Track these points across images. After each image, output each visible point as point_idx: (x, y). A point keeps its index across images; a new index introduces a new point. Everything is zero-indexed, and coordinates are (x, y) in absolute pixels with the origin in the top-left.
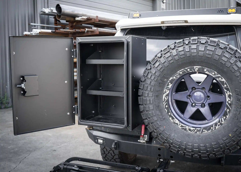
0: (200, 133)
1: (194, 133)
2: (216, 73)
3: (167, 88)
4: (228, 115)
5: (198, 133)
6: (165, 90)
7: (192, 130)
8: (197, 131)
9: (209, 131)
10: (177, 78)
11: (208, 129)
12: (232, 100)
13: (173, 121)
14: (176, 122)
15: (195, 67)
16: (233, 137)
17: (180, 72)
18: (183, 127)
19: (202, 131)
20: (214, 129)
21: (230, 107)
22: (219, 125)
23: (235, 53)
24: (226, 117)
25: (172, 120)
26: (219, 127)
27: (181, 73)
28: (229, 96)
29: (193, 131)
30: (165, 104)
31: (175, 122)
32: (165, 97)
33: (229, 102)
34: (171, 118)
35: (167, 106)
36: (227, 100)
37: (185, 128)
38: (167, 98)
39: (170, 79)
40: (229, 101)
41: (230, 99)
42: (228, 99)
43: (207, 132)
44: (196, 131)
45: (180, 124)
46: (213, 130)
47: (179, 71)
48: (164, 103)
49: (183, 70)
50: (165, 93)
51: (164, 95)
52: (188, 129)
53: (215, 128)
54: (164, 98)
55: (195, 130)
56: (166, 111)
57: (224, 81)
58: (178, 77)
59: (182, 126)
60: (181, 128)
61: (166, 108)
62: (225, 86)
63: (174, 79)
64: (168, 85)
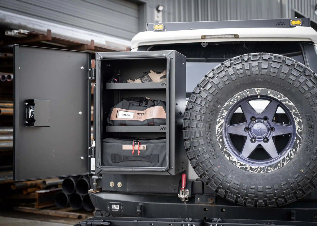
0: (265, 172)
1: (257, 173)
2: (282, 95)
3: (221, 117)
4: (299, 147)
5: (262, 172)
6: (219, 119)
7: (254, 169)
8: (261, 170)
9: (276, 169)
10: (234, 103)
11: (274, 166)
12: (302, 127)
13: (230, 159)
14: (234, 160)
15: (256, 89)
16: (305, 174)
17: (238, 95)
18: (243, 166)
19: (268, 170)
20: (282, 166)
21: (301, 137)
22: (287, 161)
23: (304, 72)
24: (296, 150)
25: (228, 158)
26: (288, 162)
27: (239, 97)
28: (299, 123)
29: (256, 170)
30: (219, 137)
31: (232, 160)
32: (219, 128)
33: (299, 131)
34: (226, 156)
35: (221, 140)
36: (297, 129)
37: (245, 167)
38: (221, 129)
39: (225, 105)
40: (299, 129)
41: (300, 127)
42: (297, 127)
43: (273, 170)
44: (259, 170)
45: (238, 162)
46: (280, 168)
47: (236, 95)
48: (217, 136)
49: (241, 93)
50: (219, 123)
51: (218, 126)
52: (249, 168)
53: (283, 164)
54: (218, 130)
55: (257, 169)
56: (221, 146)
57: (292, 105)
58: (236, 102)
59: (241, 165)
60: (239, 167)
61: (220, 142)
62: (294, 111)
63: (231, 105)
64: (223, 113)
